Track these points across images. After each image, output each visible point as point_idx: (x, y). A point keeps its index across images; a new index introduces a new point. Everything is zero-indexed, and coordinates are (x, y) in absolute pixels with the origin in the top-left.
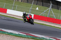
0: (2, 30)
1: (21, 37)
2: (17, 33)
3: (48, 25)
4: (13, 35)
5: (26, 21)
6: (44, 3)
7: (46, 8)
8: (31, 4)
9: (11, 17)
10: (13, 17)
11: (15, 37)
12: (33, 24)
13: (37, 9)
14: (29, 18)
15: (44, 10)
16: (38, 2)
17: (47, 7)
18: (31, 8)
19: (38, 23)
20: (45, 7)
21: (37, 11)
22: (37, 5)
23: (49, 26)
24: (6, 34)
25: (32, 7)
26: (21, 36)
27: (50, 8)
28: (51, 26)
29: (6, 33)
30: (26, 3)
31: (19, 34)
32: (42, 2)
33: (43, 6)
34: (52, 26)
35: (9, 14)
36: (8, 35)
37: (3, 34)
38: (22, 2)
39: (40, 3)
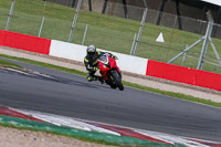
0: (31, 118)
1: (101, 142)
2: (87, 127)
3: (199, 100)
4: (74, 137)
5: (97, 77)
6: (185, 19)
7: (194, 35)
8: (137, 22)
9: (63, 68)
10: (73, 70)
11: (78, 142)
12: (122, 88)
13: (160, 39)
14: (108, 66)
15: (186, 43)
16: (164, 14)
17: (196, 32)
18: (136, 37)
19: (163, 93)
20: (189, 33)
21: (160, 45)
22: (158, 24)
23: (203, 101)
24: (48, 132)
25: (143, 33)
26: (101, 138)
27: (205, 37)
28: (209, 102)
29: (48, 128)
30: (119, 19)
31: (93, 132)
32: (179, 14)
33: (180, 28)
34: (214, 104)
35: (56, 59)
36: (54, 133)
37: (36, 130)
38: (103, 12)
39: (169, 19)
